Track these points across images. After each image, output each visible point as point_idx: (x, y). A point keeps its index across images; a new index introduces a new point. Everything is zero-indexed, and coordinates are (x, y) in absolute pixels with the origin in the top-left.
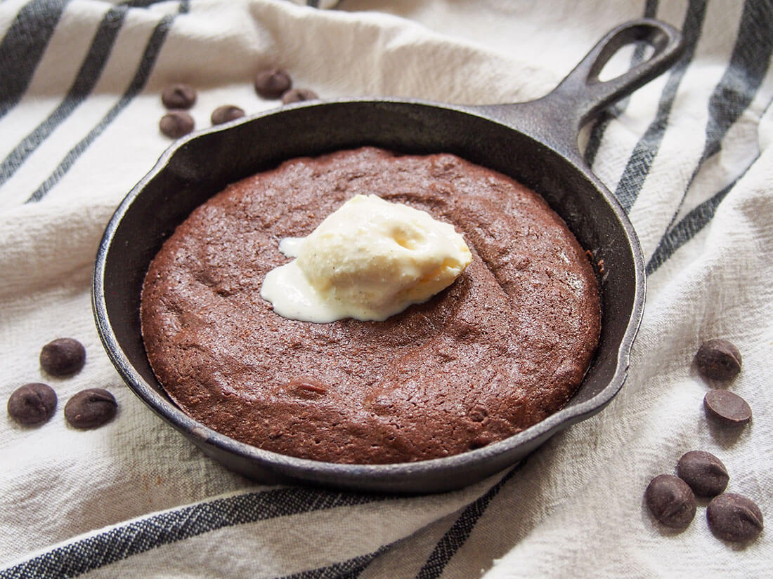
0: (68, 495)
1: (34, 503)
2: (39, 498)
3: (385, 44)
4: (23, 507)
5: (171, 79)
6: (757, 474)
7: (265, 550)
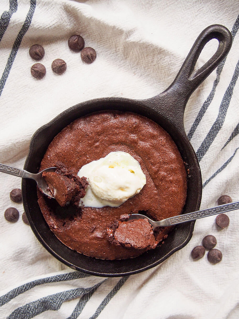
0: (30, 255)
1: (21, 256)
2: (22, 255)
3: (125, 39)
4: (18, 257)
5: (32, 40)
6: (225, 245)
7: (87, 283)
